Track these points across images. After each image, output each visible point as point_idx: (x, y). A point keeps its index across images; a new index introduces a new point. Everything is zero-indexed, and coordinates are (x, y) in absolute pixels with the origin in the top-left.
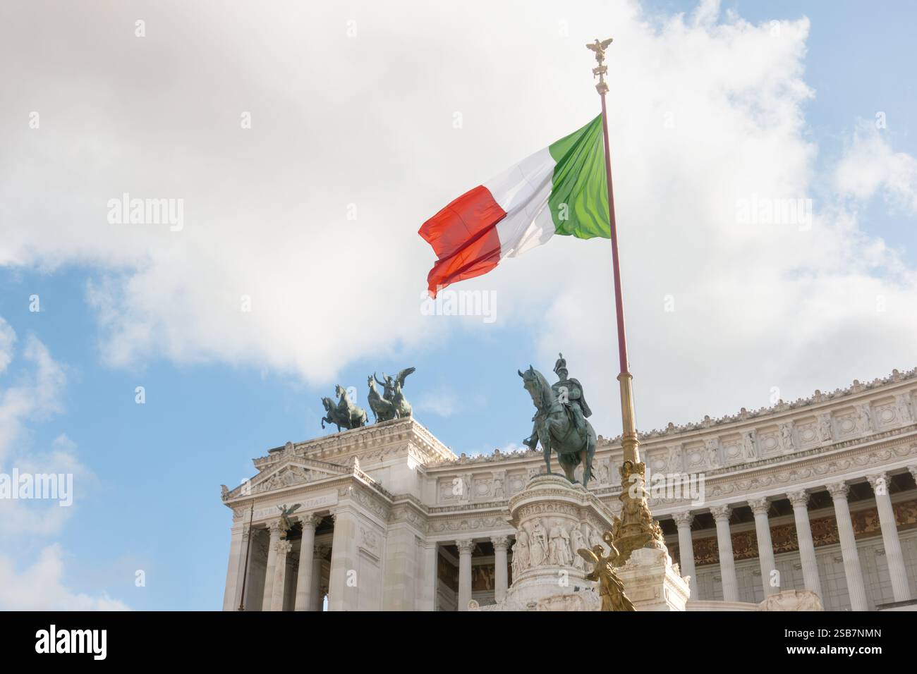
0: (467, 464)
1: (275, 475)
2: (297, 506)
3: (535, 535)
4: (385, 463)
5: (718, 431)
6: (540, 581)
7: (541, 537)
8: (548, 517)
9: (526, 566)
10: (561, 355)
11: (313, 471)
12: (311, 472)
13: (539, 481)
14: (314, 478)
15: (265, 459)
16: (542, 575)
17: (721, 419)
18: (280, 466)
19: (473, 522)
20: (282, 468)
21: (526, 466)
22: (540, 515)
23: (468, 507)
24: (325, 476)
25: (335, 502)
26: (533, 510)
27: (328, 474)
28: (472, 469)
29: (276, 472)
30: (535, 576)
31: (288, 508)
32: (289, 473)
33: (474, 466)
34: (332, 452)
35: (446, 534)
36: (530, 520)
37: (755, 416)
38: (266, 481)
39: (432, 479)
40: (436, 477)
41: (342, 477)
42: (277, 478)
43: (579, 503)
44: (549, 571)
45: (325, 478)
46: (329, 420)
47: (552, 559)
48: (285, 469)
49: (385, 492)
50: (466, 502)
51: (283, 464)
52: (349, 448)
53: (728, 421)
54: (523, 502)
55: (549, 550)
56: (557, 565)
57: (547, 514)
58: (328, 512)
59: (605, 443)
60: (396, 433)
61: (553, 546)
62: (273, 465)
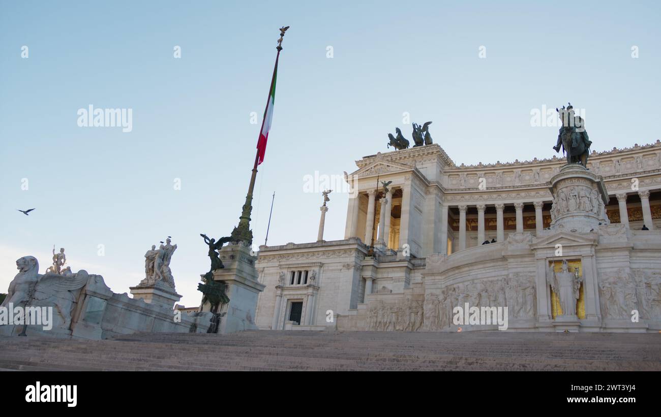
0: (464, 169)
1: (371, 168)
2: (390, 182)
3: (571, 195)
4: (424, 166)
5: (600, 159)
6: (576, 218)
7: (575, 196)
8: (578, 186)
9: (566, 211)
10: (569, 104)
11: (392, 167)
12: (391, 167)
13: (570, 167)
14: (392, 170)
15: (362, 161)
16: (577, 216)
17: (602, 152)
18: (375, 163)
19: (467, 197)
20: (375, 164)
21: (495, 171)
22: (573, 184)
23: (466, 190)
24: (398, 169)
25: (403, 182)
26: (568, 183)
27: (400, 168)
28: (467, 171)
29: (373, 166)
30: (573, 216)
31: (387, 182)
32: (379, 167)
33: (468, 170)
34: (396, 159)
35: (453, 202)
36: (567, 187)
37: (621, 152)
38: (367, 170)
39: (446, 175)
40: (448, 174)
41: (407, 170)
42: (373, 170)
43: (593, 179)
44: (581, 214)
45: (398, 170)
46: (391, 144)
47: (582, 208)
48: (377, 165)
49: (426, 179)
50: (464, 187)
51: (376, 163)
52: (405, 157)
53: (606, 154)
54: (558, 180)
55: (580, 203)
56: (584, 212)
57: (576, 184)
58: (400, 187)
59: (537, 162)
60: (430, 151)
61: (582, 201)
62: (370, 163)
